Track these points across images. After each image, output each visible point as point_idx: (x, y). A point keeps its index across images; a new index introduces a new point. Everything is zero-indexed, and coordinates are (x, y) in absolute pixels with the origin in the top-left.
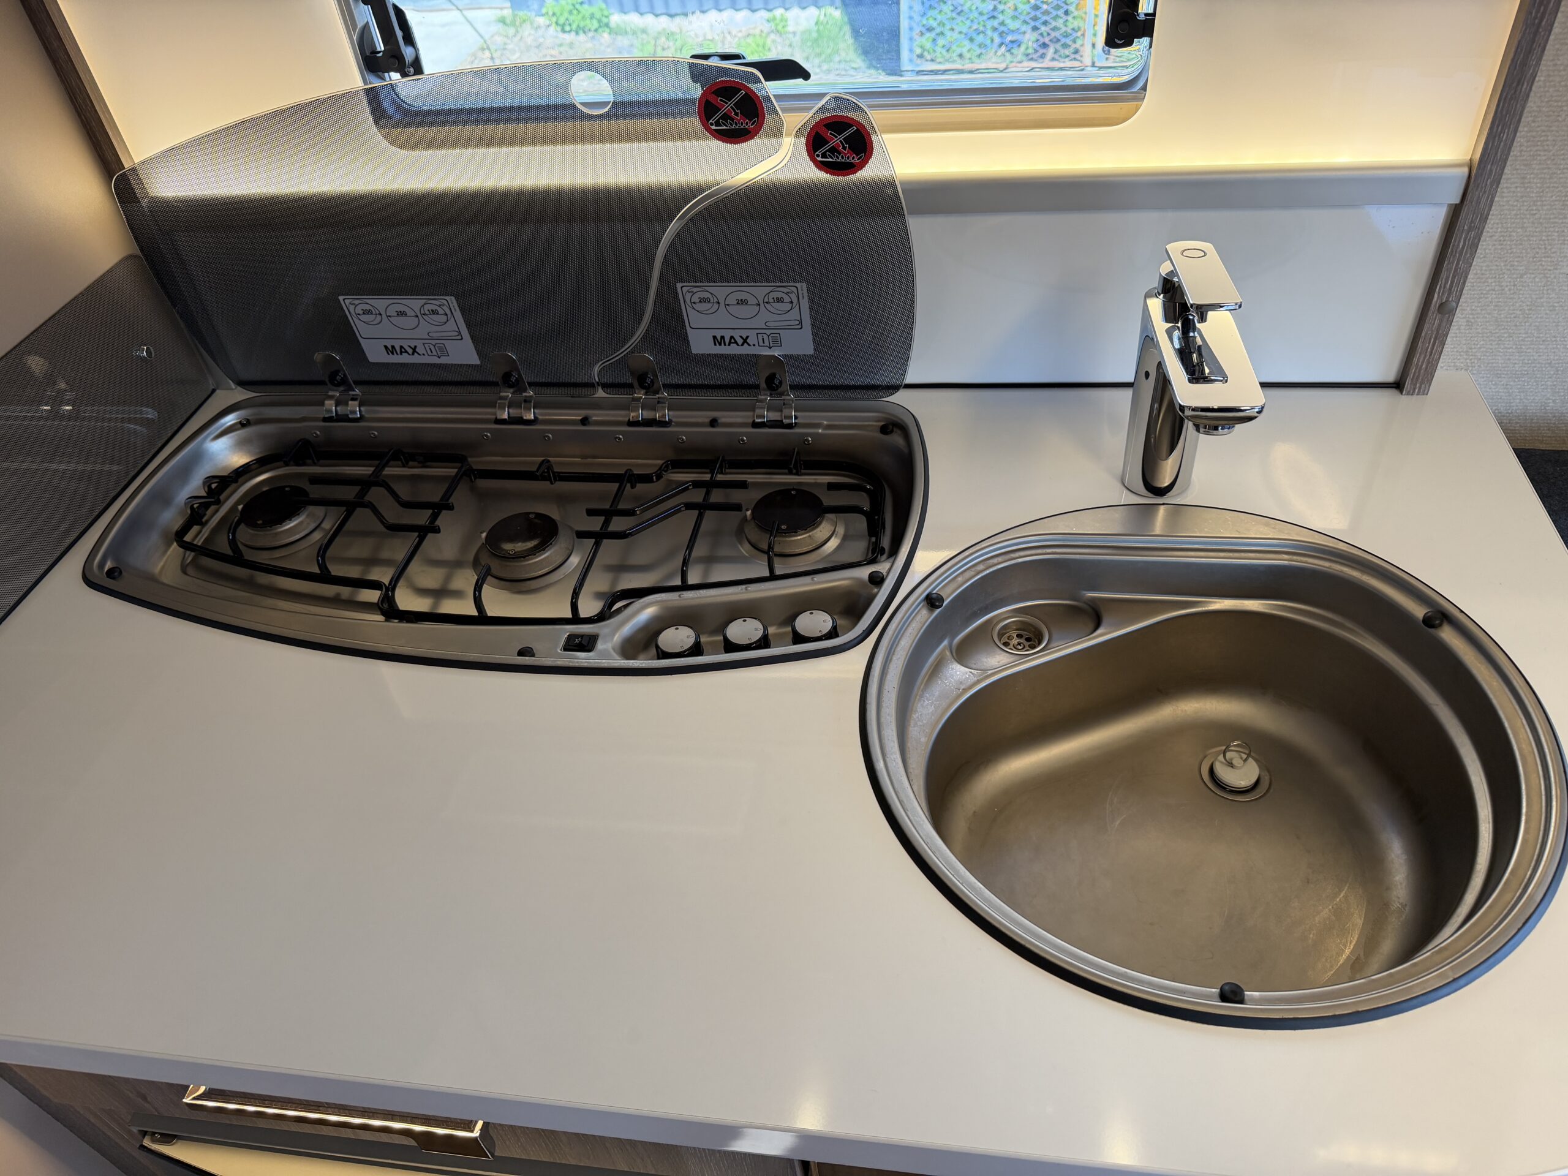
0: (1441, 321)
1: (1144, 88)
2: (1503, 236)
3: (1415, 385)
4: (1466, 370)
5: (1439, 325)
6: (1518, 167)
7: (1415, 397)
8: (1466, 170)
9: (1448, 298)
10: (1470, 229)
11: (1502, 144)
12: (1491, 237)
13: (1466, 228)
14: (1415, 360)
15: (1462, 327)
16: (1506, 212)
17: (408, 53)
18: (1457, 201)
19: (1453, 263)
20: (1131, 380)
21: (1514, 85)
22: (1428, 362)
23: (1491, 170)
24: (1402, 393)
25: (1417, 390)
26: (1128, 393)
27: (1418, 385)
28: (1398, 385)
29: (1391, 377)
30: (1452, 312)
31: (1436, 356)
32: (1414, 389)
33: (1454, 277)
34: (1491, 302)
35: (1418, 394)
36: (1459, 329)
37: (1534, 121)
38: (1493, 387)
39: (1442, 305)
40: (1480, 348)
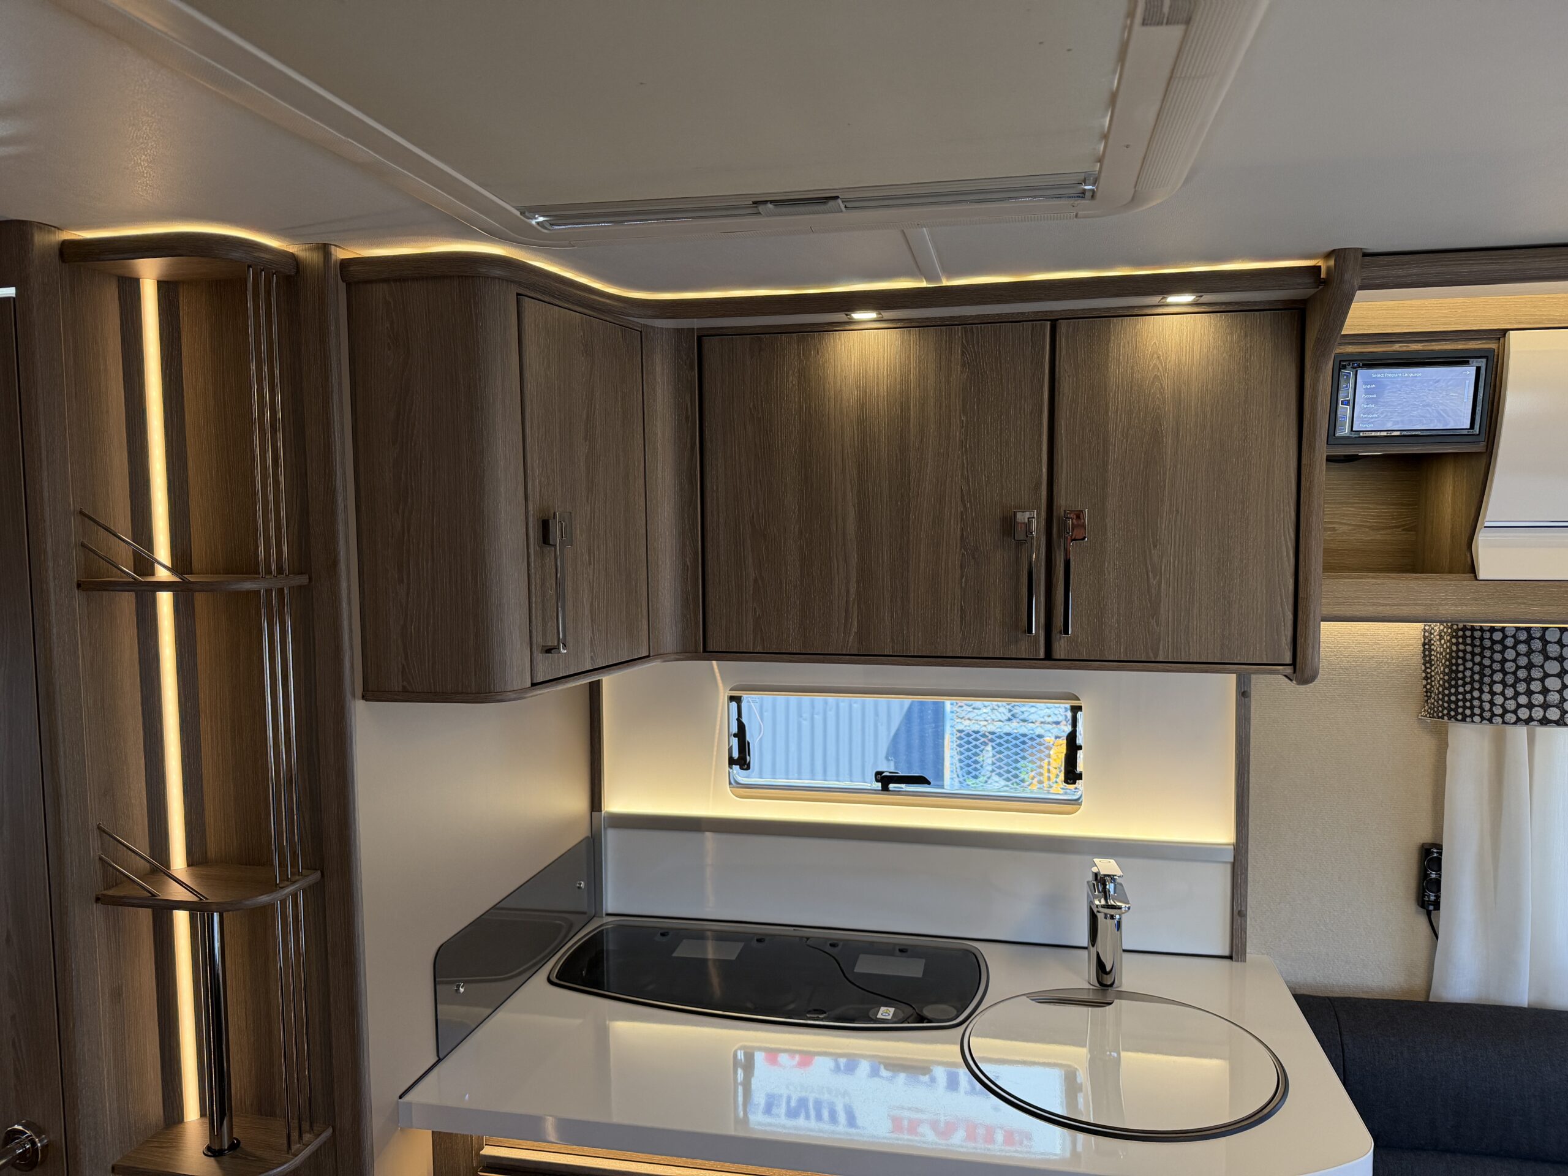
4: (1267, 955)
5: (1241, 922)
7: (1240, 963)
8: (1231, 848)
9: (1241, 907)
11: (1244, 837)
13: (1240, 875)
14: (1234, 941)
17: (747, 759)
18: (1233, 861)
19: (1239, 890)
22: (1242, 945)
23: (1243, 848)
24: (1234, 960)
27: (1240, 957)
28: (1230, 958)
29: (1227, 953)
30: (1245, 918)
31: (1244, 940)
32: (1238, 959)
33: (1241, 897)
35: (1241, 961)
38: (1285, 966)
39: (1240, 913)
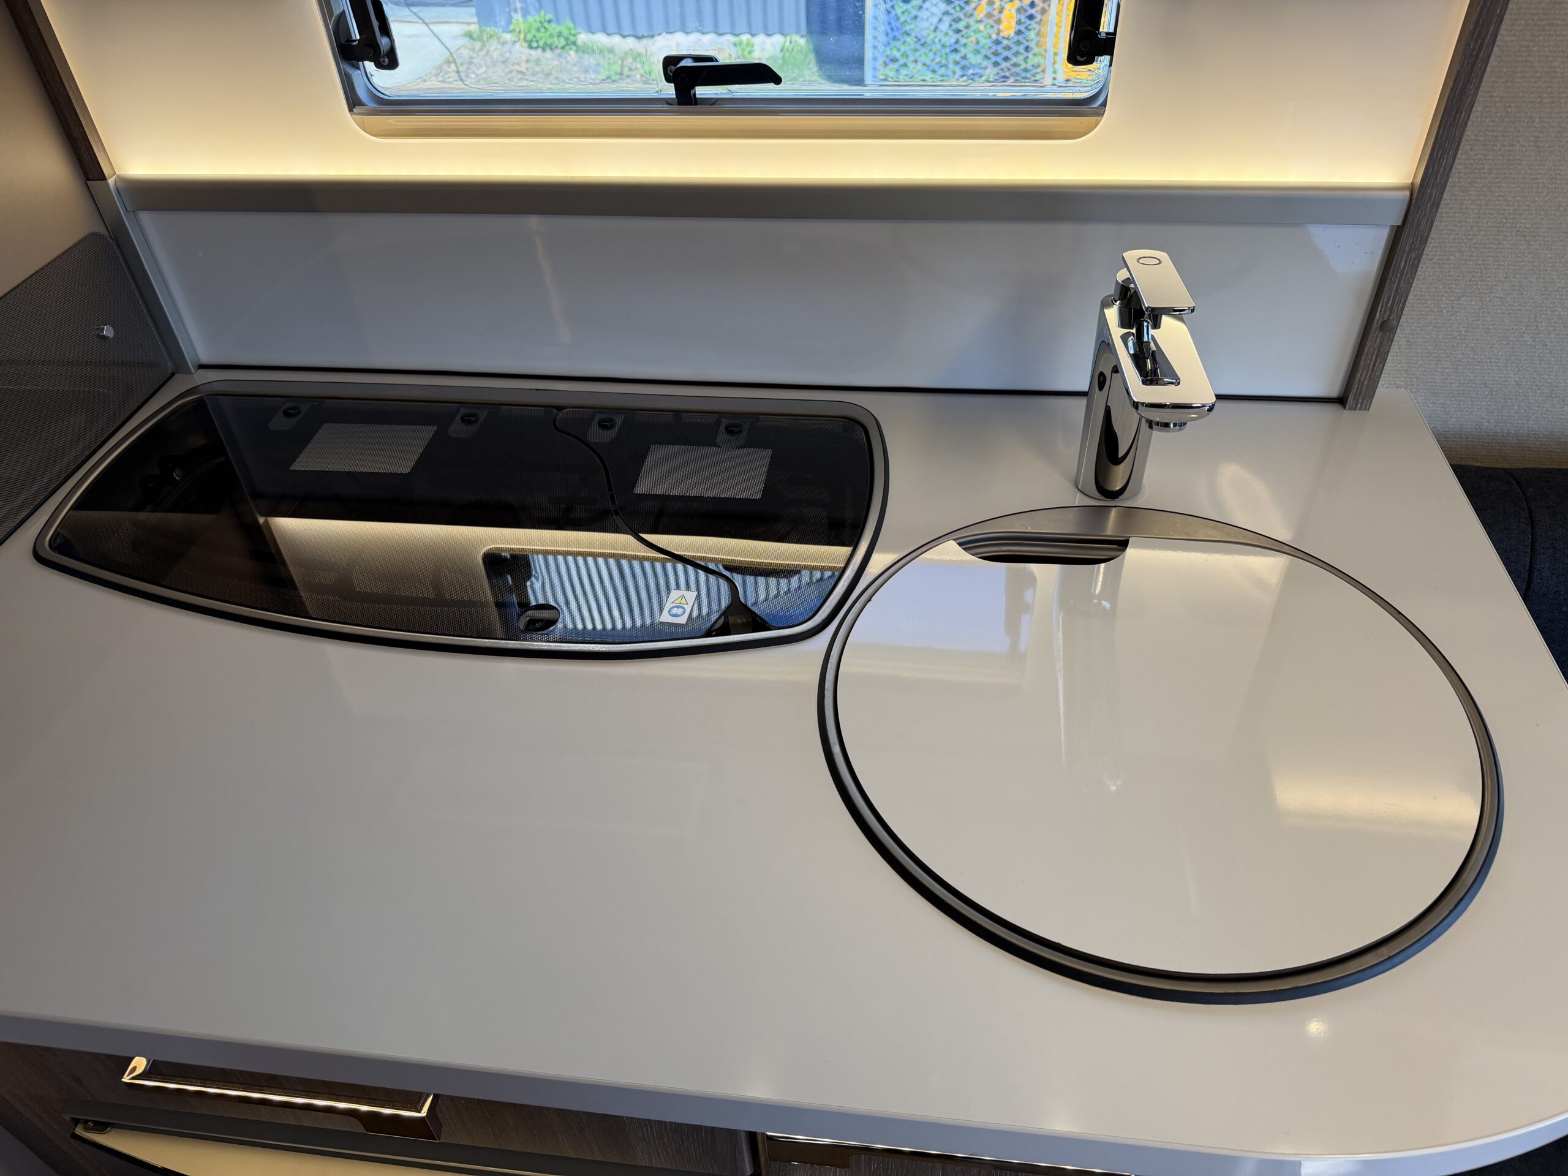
0: (1382, 339)
1: (1104, 104)
2: (1442, 259)
3: (1358, 400)
4: (1406, 388)
5: (1381, 343)
6: (1456, 193)
7: (1357, 412)
8: (1408, 193)
9: (1389, 316)
10: (1411, 250)
11: (1442, 169)
12: (1430, 259)
13: (1407, 249)
14: (1358, 376)
15: (1402, 347)
16: (1445, 236)
17: (384, 42)
18: (1399, 223)
19: (1394, 282)
20: (1086, 388)
21: (1454, 113)
22: (1370, 378)
23: (1431, 194)
24: (1345, 408)
25: (1359, 406)
26: (1082, 402)
27: (1360, 401)
28: (1340, 401)
29: (1334, 392)
30: (1393, 330)
31: (1378, 373)
32: (1357, 405)
33: (1395, 296)
34: (1430, 323)
35: (1360, 409)
36: (1399, 348)
37: (1471, 150)
38: (1431, 405)
39: (1383, 324)
40: (1419, 367)
